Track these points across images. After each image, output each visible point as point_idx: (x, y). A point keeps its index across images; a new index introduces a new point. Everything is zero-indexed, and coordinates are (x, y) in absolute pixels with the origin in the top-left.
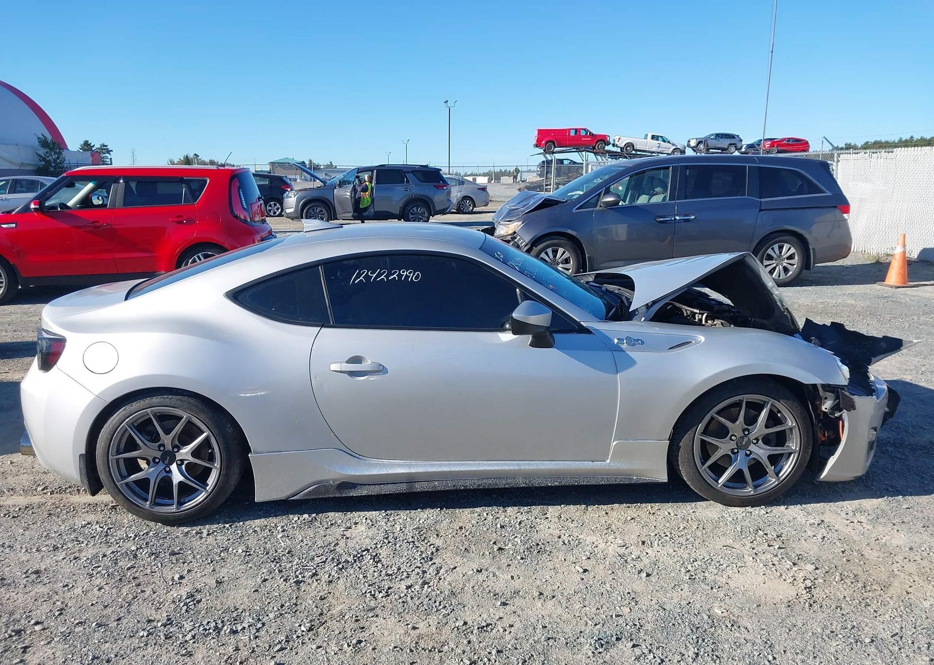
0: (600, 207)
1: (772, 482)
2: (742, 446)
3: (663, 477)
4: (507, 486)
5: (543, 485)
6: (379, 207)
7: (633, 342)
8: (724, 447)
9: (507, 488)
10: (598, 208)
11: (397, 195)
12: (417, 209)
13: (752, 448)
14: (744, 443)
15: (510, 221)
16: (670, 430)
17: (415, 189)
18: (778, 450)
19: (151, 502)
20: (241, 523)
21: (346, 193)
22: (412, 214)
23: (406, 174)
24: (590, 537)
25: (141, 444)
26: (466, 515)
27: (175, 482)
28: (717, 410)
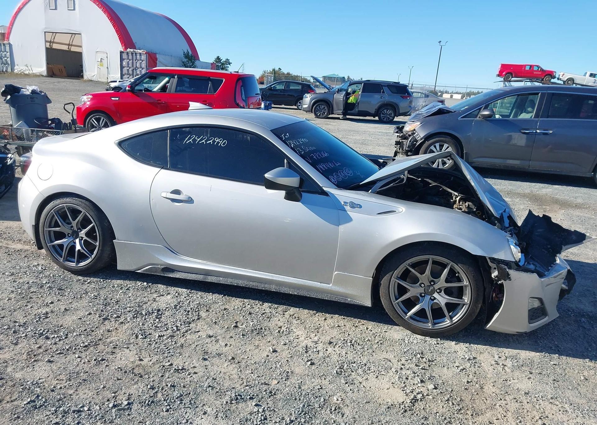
0: (479, 118)
1: (447, 323)
2: (429, 292)
3: (368, 303)
4: (263, 289)
5: (286, 292)
6: (362, 108)
7: (353, 205)
8: (413, 291)
9: (263, 290)
10: (478, 118)
11: (376, 100)
12: (387, 111)
13: (436, 295)
14: (430, 290)
15: (413, 122)
16: (373, 271)
17: (387, 97)
18: (454, 300)
19: (64, 258)
20: (110, 281)
21: (340, 97)
22: (383, 114)
23: (383, 87)
24: (299, 332)
25: (60, 224)
26: (236, 302)
27: (77, 249)
28: (411, 263)
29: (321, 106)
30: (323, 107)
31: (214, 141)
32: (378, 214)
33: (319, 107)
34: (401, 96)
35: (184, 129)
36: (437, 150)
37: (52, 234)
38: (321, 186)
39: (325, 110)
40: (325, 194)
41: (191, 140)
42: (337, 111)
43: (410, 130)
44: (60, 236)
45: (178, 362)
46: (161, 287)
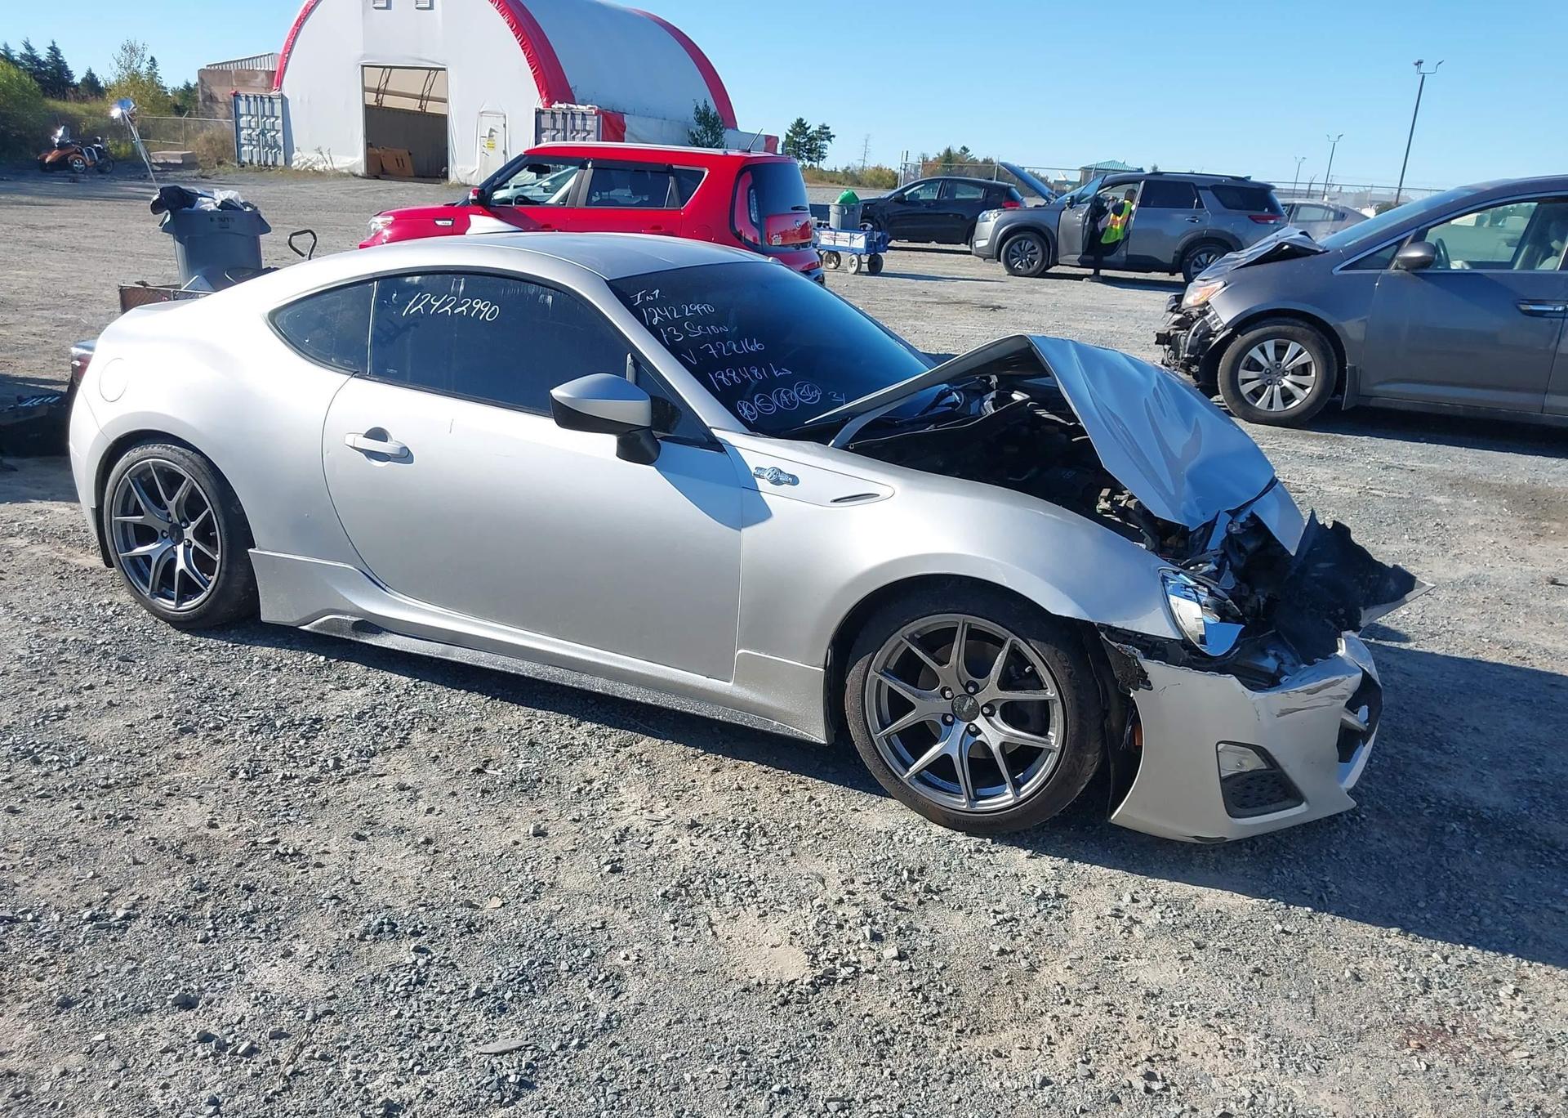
1: (1006, 798)
2: (963, 713)
3: (817, 733)
4: (576, 685)
5: (628, 697)
6: (1136, 248)
7: (779, 478)
9: (575, 688)
13: (980, 722)
14: (965, 708)
15: (1205, 280)
17: (1210, 218)
18: (1024, 737)
19: (152, 590)
20: (247, 647)
21: (1077, 218)
23: (1200, 191)
24: (632, 795)
25: (143, 507)
26: (516, 715)
27: (178, 569)
28: (917, 632)
29: (1024, 242)
30: (1029, 244)
31: (471, 308)
32: (835, 501)
33: (1020, 245)
34: (1249, 217)
35: (408, 280)
36: (1268, 360)
37: (131, 531)
38: (708, 425)
39: (1036, 253)
40: (717, 445)
41: (420, 306)
42: (1065, 257)
43: (1196, 304)
44: (146, 535)
45: (293, 838)
46: (356, 669)
